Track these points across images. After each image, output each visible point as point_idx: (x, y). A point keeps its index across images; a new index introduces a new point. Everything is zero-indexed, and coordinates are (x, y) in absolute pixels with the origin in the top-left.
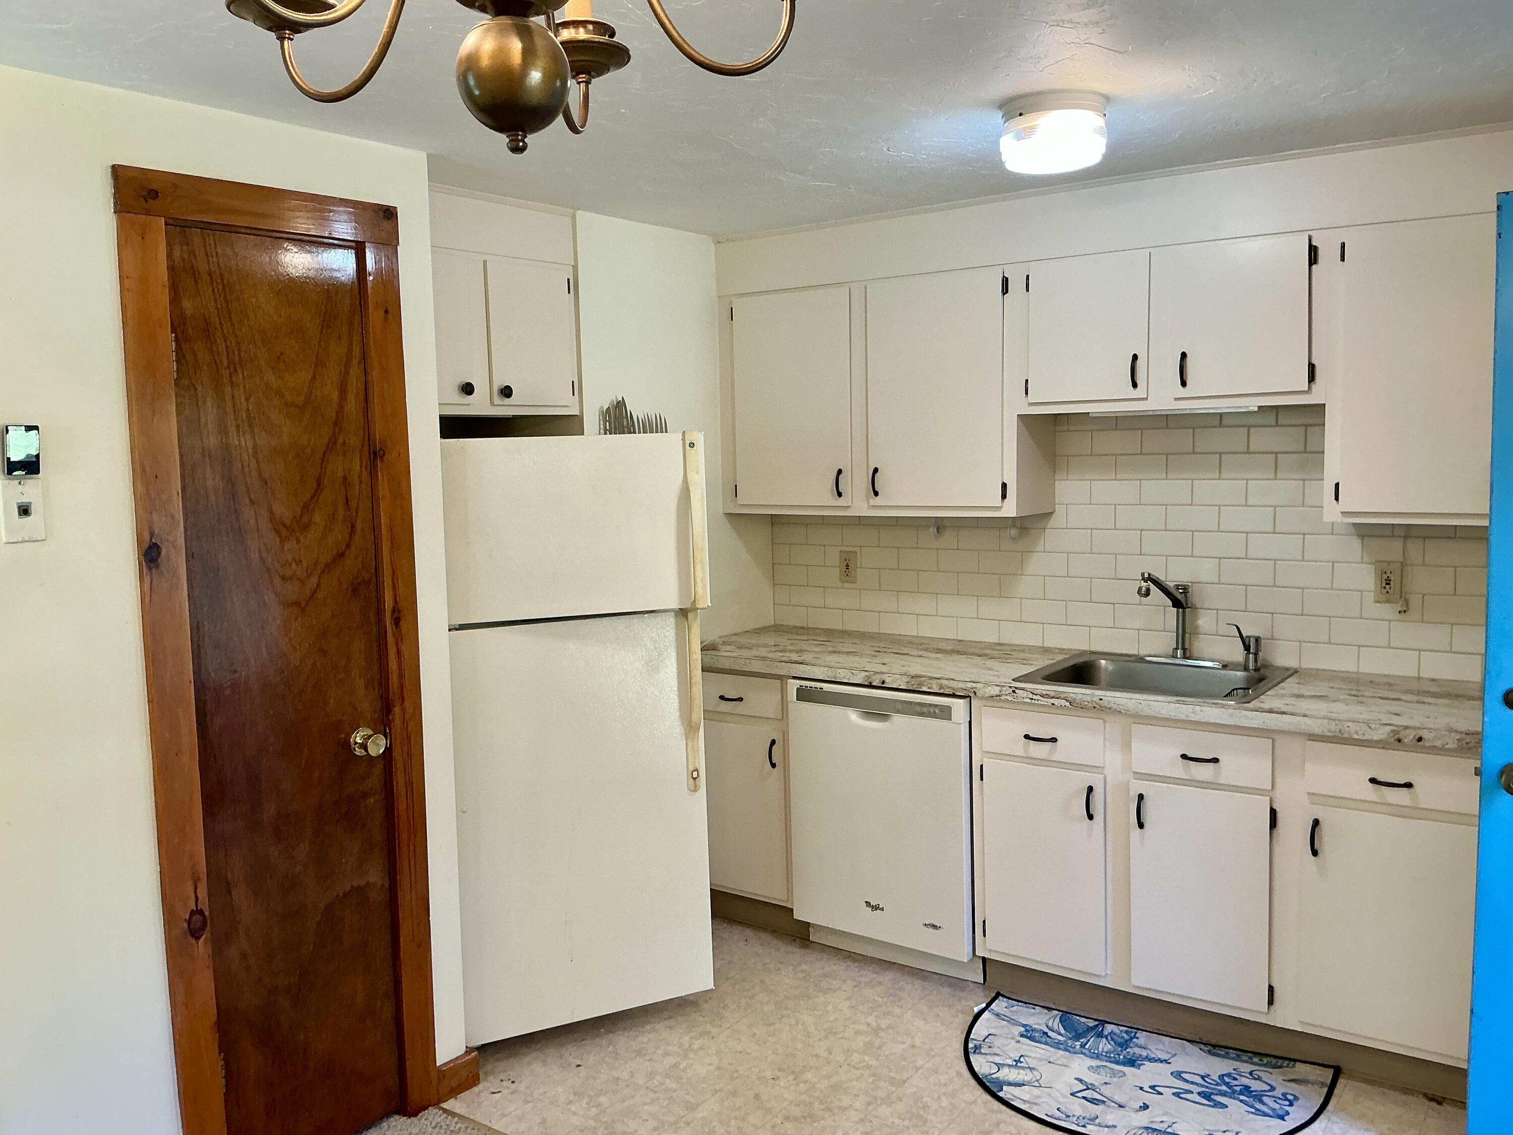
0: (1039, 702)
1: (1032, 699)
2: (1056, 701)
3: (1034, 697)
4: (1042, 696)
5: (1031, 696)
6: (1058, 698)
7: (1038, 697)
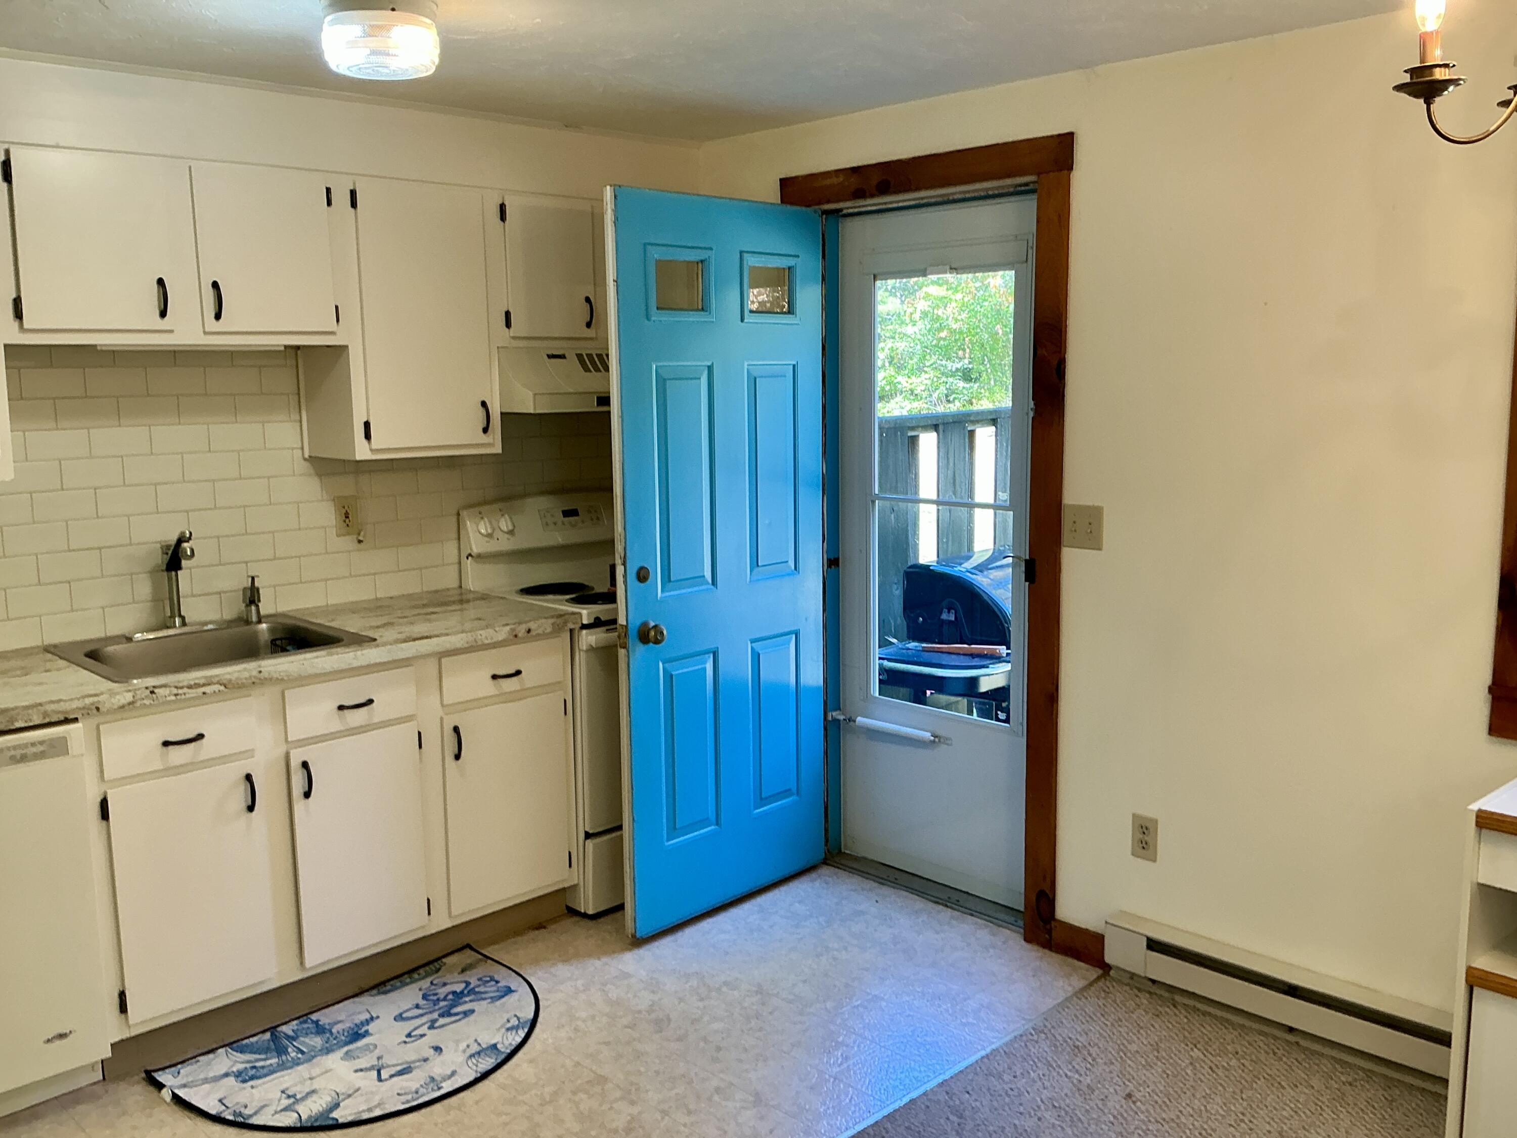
0: (187, 696)
1: (176, 695)
2: (207, 689)
3: (180, 691)
4: (190, 687)
5: (175, 691)
6: (209, 684)
7: (185, 690)
